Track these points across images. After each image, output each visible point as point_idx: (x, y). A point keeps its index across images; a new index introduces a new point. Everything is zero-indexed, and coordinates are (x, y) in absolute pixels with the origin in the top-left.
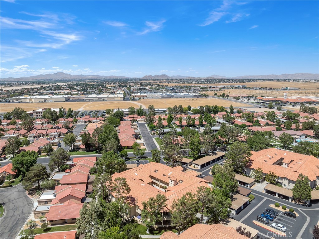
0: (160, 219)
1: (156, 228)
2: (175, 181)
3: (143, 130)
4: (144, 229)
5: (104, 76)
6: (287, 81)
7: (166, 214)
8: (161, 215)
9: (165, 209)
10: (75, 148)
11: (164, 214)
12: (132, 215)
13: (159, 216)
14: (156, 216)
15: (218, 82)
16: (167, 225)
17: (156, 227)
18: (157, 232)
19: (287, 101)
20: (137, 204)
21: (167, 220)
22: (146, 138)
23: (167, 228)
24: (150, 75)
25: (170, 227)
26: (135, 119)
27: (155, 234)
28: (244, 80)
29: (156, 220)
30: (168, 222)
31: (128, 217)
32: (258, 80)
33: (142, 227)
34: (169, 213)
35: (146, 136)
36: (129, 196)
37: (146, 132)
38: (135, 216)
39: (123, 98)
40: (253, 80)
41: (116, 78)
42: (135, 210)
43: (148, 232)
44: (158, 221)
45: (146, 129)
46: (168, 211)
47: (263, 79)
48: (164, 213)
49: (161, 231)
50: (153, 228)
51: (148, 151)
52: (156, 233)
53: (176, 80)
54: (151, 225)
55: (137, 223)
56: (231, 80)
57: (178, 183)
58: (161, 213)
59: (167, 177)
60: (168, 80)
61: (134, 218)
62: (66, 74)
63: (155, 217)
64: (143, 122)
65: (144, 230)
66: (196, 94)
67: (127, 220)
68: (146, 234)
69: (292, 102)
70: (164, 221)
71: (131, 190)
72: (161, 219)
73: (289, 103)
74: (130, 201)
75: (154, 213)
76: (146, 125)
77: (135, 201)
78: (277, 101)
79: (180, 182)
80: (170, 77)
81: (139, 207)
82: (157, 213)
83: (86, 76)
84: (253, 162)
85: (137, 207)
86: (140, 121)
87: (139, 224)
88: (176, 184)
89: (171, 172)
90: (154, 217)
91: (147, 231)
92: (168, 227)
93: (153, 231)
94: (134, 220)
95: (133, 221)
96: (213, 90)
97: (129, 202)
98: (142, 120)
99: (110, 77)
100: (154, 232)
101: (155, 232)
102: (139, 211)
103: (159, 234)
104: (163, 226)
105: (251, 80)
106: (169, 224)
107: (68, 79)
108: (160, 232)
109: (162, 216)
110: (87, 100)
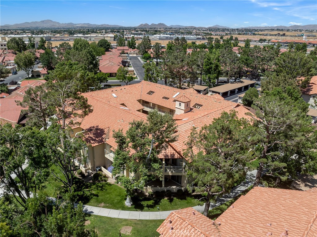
0: (157, 173)
1: (147, 194)
2: (187, 104)
3: (134, 62)
4: (119, 195)
5: (95, 24)
6: (299, 31)
7: (171, 162)
8: (162, 164)
9: (169, 151)
10: (35, 75)
11: (167, 164)
12: (97, 164)
13: (156, 166)
14: (148, 166)
15: (222, 31)
16: (174, 187)
17: (149, 190)
18: (151, 202)
19: (309, 43)
20: (108, 141)
21: (173, 177)
22: (138, 68)
23: (174, 193)
24: (146, 24)
25: (180, 191)
26: (126, 52)
27: (146, 208)
28: (250, 29)
29: (149, 176)
30: (176, 180)
31: (89, 169)
32: (266, 30)
33: (115, 190)
34: (178, 161)
35: (138, 66)
36: (94, 127)
37: (138, 63)
38: (105, 167)
39: (113, 38)
40: (260, 30)
41: (109, 27)
42: (104, 153)
43: (128, 203)
44: (154, 178)
45: (139, 60)
46: (176, 156)
47: (271, 29)
48: (167, 160)
49: (159, 202)
50: (142, 194)
51: (140, 79)
52: (148, 206)
53: (175, 28)
54: (135, 188)
55: (105, 181)
56: (236, 29)
57: (191, 109)
58: (161, 159)
59: (171, 100)
60: (166, 28)
61: (101, 170)
62: (54, 22)
63: (146, 168)
64: (135, 55)
65: (119, 198)
66: (200, 37)
67: (86, 174)
68: (124, 208)
69: (315, 44)
70: (166, 177)
71: (92, 110)
72: (160, 175)
73: (312, 45)
74: (92, 136)
75: (142, 158)
76: (139, 58)
77: (104, 136)
78: (296, 43)
79: (195, 107)
80: (169, 27)
81: (111, 147)
82: (150, 160)
83: (76, 24)
84: (312, 86)
85: (107, 147)
86: (131, 54)
87: (110, 185)
88: (189, 110)
89: (178, 93)
90: (142, 169)
91: (126, 199)
92: (175, 191)
93: (141, 201)
94: (101, 175)
95: (97, 177)
96: (219, 34)
97: (90, 137)
98: (134, 54)
99: (102, 25)
100: (143, 203)
101: (145, 203)
102: (110, 156)
103: (155, 209)
104: (164, 188)
105: (257, 30)
106: (177, 185)
107: (56, 27)
108: (157, 203)
109: (161, 168)
110: (71, 40)
